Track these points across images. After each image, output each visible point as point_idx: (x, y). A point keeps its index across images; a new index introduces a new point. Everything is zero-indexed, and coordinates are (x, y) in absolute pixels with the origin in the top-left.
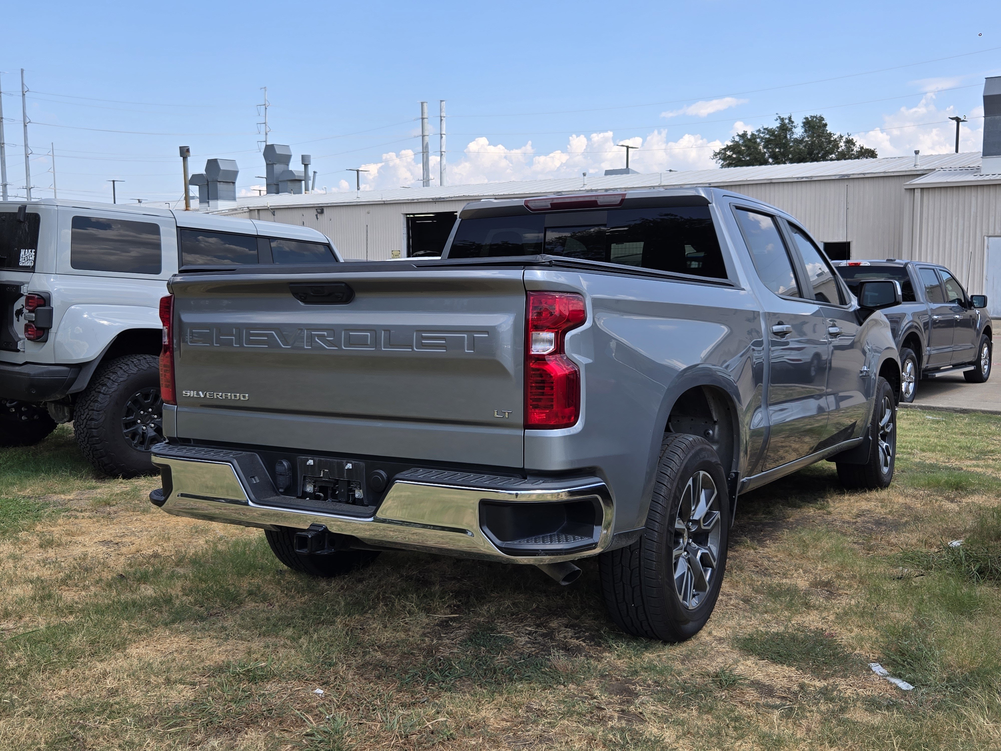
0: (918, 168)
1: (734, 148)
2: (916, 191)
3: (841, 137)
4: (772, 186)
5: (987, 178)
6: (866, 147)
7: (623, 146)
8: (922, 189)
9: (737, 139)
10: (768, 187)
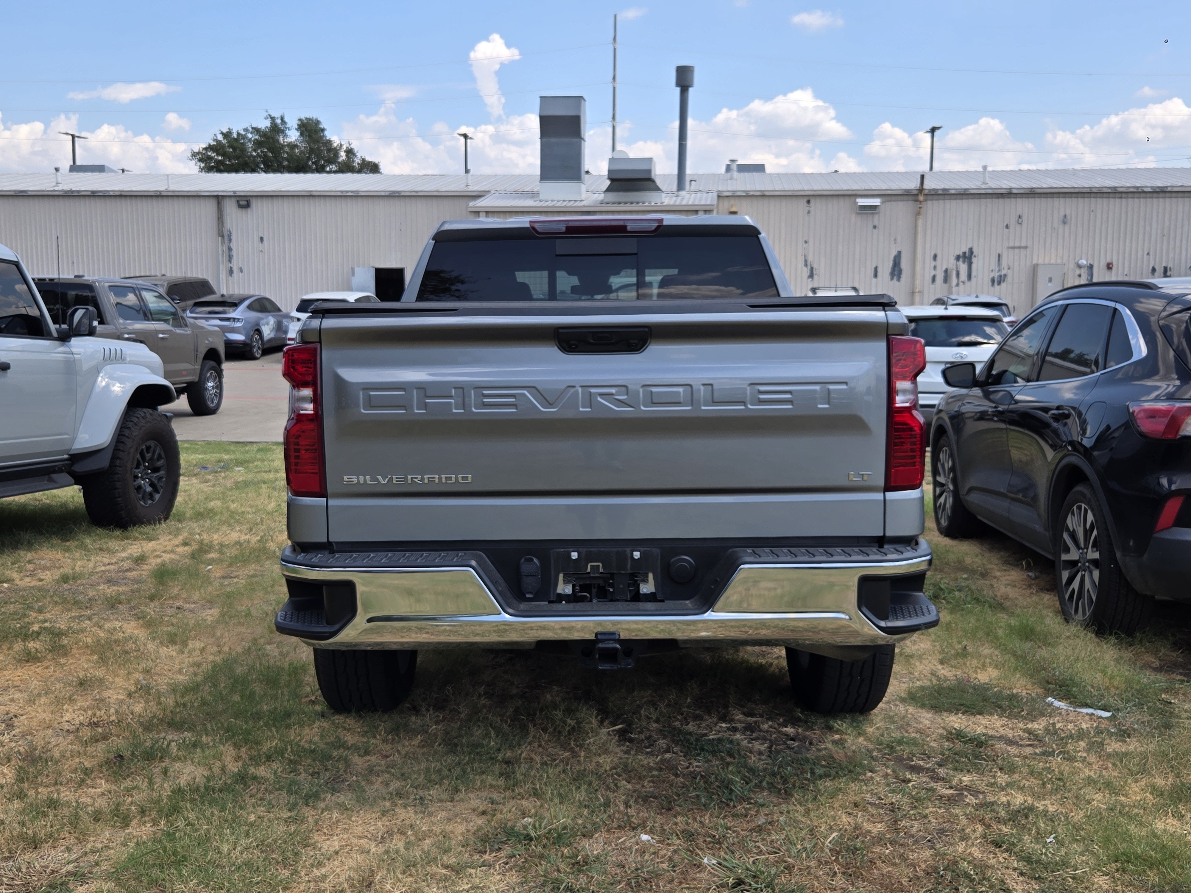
0: (471, 188)
1: (216, 148)
2: (481, 214)
3: (341, 145)
4: (312, 200)
5: (547, 204)
6: (369, 159)
7: (67, 134)
8: (487, 212)
9: (220, 137)
10: (306, 200)
